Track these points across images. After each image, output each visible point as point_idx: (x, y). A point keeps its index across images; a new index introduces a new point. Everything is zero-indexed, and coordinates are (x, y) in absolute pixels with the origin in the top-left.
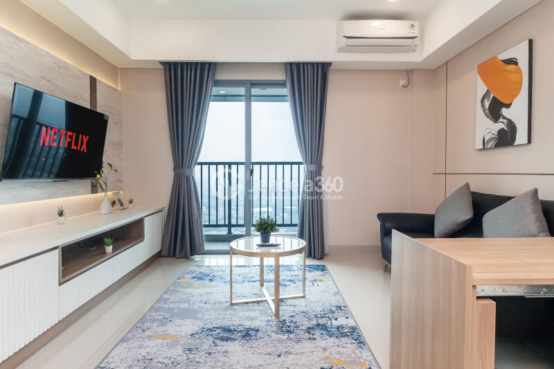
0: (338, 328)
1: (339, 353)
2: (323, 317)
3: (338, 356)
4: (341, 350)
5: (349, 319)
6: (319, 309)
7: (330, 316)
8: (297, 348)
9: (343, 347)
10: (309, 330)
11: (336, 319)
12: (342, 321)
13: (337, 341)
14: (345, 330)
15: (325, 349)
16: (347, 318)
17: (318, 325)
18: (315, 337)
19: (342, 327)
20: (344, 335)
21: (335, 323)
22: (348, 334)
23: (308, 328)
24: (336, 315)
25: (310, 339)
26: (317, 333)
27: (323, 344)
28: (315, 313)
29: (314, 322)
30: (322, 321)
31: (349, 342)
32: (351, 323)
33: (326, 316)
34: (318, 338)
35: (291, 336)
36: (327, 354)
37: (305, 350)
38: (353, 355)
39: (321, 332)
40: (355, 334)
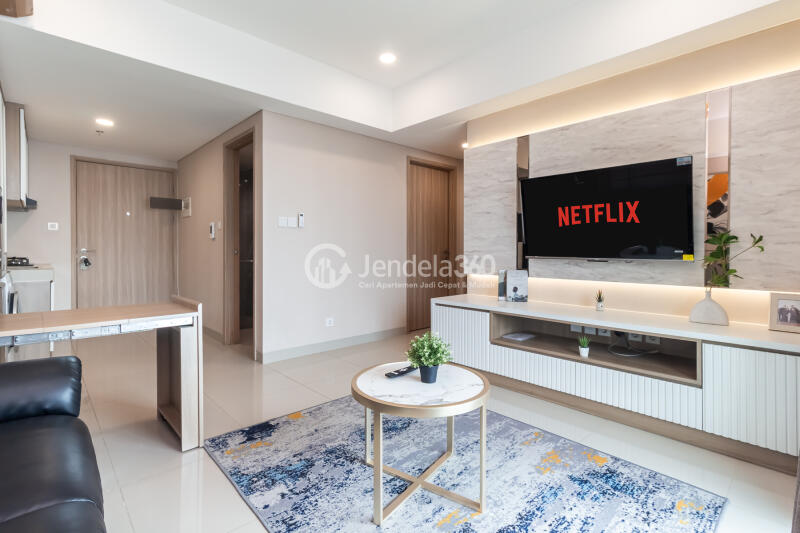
0: (274, 482)
1: (259, 453)
2: (306, 490)
3: (259, 450)
4: (257, 457)
5: (263, 506)
6: (323, 504)
7: (296, 499)
8: (307, 442)
9: (256, 461)
10: (310, 464)
11: (283, 495)
12: (272, 496)
13: (267, 464)
14: (261, 482)
15: (277, 451)
16: (266, 507)
17: (303, 475)
18: (296, 459)
19: (267, 485)
20: (261, 475)
21: (281, 488)
22: (255, 479)
23: (312, 465)
24: (288, 505)
25: (301, 454)
26: (297, 464)
27: (282, 455)
28: (324, 492)
29: (312, 476)
30: (302, 483)
31: (251, 469)
32: (257, 500)
33: (302, 496)
34: (291, 459)
35: (324, 450)
36: (272, 448)
37: (297, 442)
38: (243, 456)
39: (293, 468)
40: (245, 483)
